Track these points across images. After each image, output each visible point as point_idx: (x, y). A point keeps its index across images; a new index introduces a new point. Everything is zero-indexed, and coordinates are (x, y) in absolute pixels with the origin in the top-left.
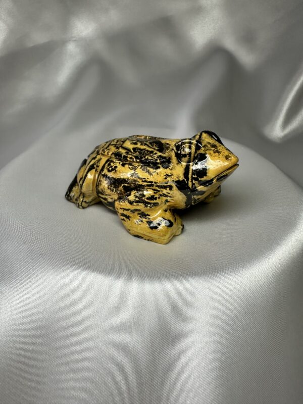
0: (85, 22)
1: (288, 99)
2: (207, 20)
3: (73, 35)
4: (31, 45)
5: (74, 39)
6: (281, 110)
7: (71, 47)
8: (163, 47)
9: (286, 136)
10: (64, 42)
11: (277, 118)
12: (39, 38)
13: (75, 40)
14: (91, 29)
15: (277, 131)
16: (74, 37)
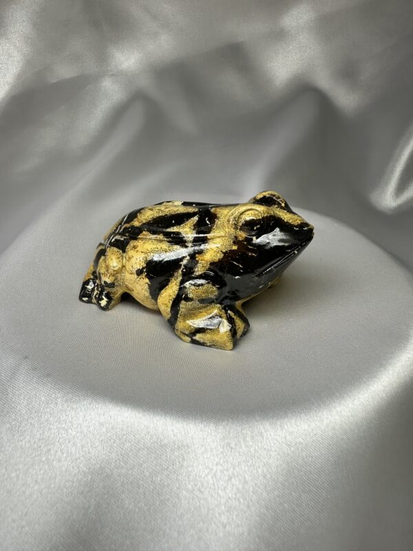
0: (126, 51)
1: (402, 157)
2: (291, 47)
3: (110, 68)
4: (54, 81)
5: (112, 73)
6: (392, 172)
7: (107, 84)
8: (230, 83)
9: (400, 207)
10: (97, 78)
11: (387, 184)
12: (64, 71)
13: (113, 75)
14: (133, 60)
15: (388, 198)
16: (111, 71)
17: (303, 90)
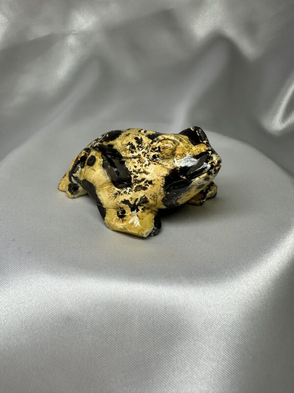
2: (207, 13)
3: (73, 29)
4: (31, 38)
5: (75, 33)
6: (280, 104)
7: (71, 41)
8: (163, 40)
9: (285, 130)
10: (64, 36)
11: (276, 112)
12: (40, 31)
14: (91, 23)
15: (277, 123)
16: (75, 31)
17: (218, 39)
